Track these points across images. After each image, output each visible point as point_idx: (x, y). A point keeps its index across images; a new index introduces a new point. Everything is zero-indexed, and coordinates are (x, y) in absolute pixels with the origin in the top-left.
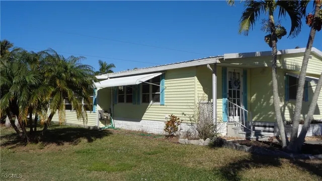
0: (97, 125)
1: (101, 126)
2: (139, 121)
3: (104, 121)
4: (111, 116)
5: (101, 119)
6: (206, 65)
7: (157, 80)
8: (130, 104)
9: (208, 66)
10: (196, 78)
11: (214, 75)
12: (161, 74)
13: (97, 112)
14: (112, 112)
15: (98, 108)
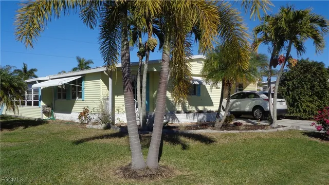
0: (41, 117)
1: (45, 117)
2: (70, 113)
3: (47, 114)
4: (52, 109)
5: (45, 112)
6: (103, 72)
7: (79, 81)
8: (65, 100)
9: (105, 72)
10: (101, 80)
11: (110, 79)
12: (80, 77)
13: (41, 106)
14: (53, 107)
15: (42, 103)
